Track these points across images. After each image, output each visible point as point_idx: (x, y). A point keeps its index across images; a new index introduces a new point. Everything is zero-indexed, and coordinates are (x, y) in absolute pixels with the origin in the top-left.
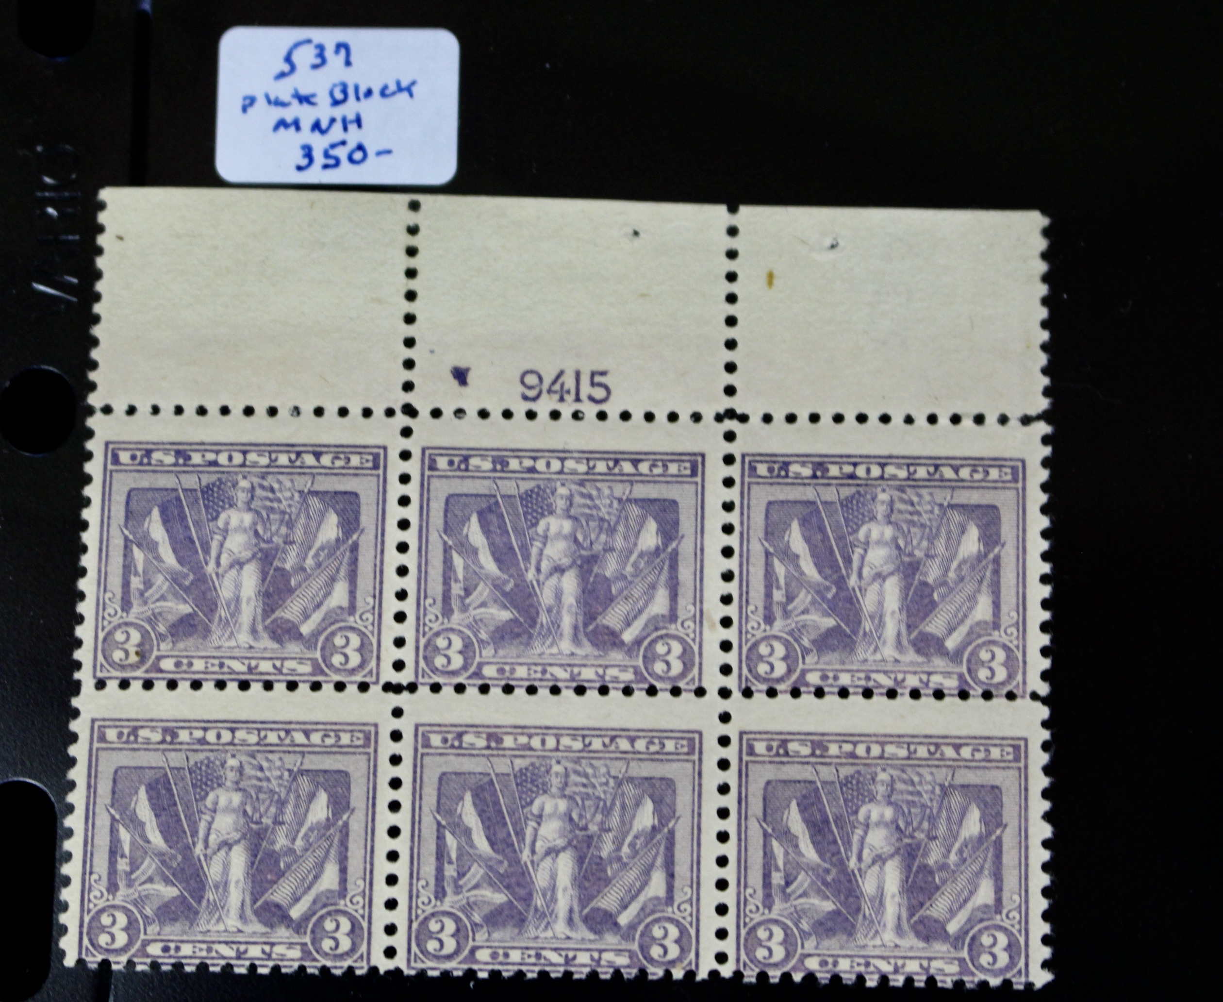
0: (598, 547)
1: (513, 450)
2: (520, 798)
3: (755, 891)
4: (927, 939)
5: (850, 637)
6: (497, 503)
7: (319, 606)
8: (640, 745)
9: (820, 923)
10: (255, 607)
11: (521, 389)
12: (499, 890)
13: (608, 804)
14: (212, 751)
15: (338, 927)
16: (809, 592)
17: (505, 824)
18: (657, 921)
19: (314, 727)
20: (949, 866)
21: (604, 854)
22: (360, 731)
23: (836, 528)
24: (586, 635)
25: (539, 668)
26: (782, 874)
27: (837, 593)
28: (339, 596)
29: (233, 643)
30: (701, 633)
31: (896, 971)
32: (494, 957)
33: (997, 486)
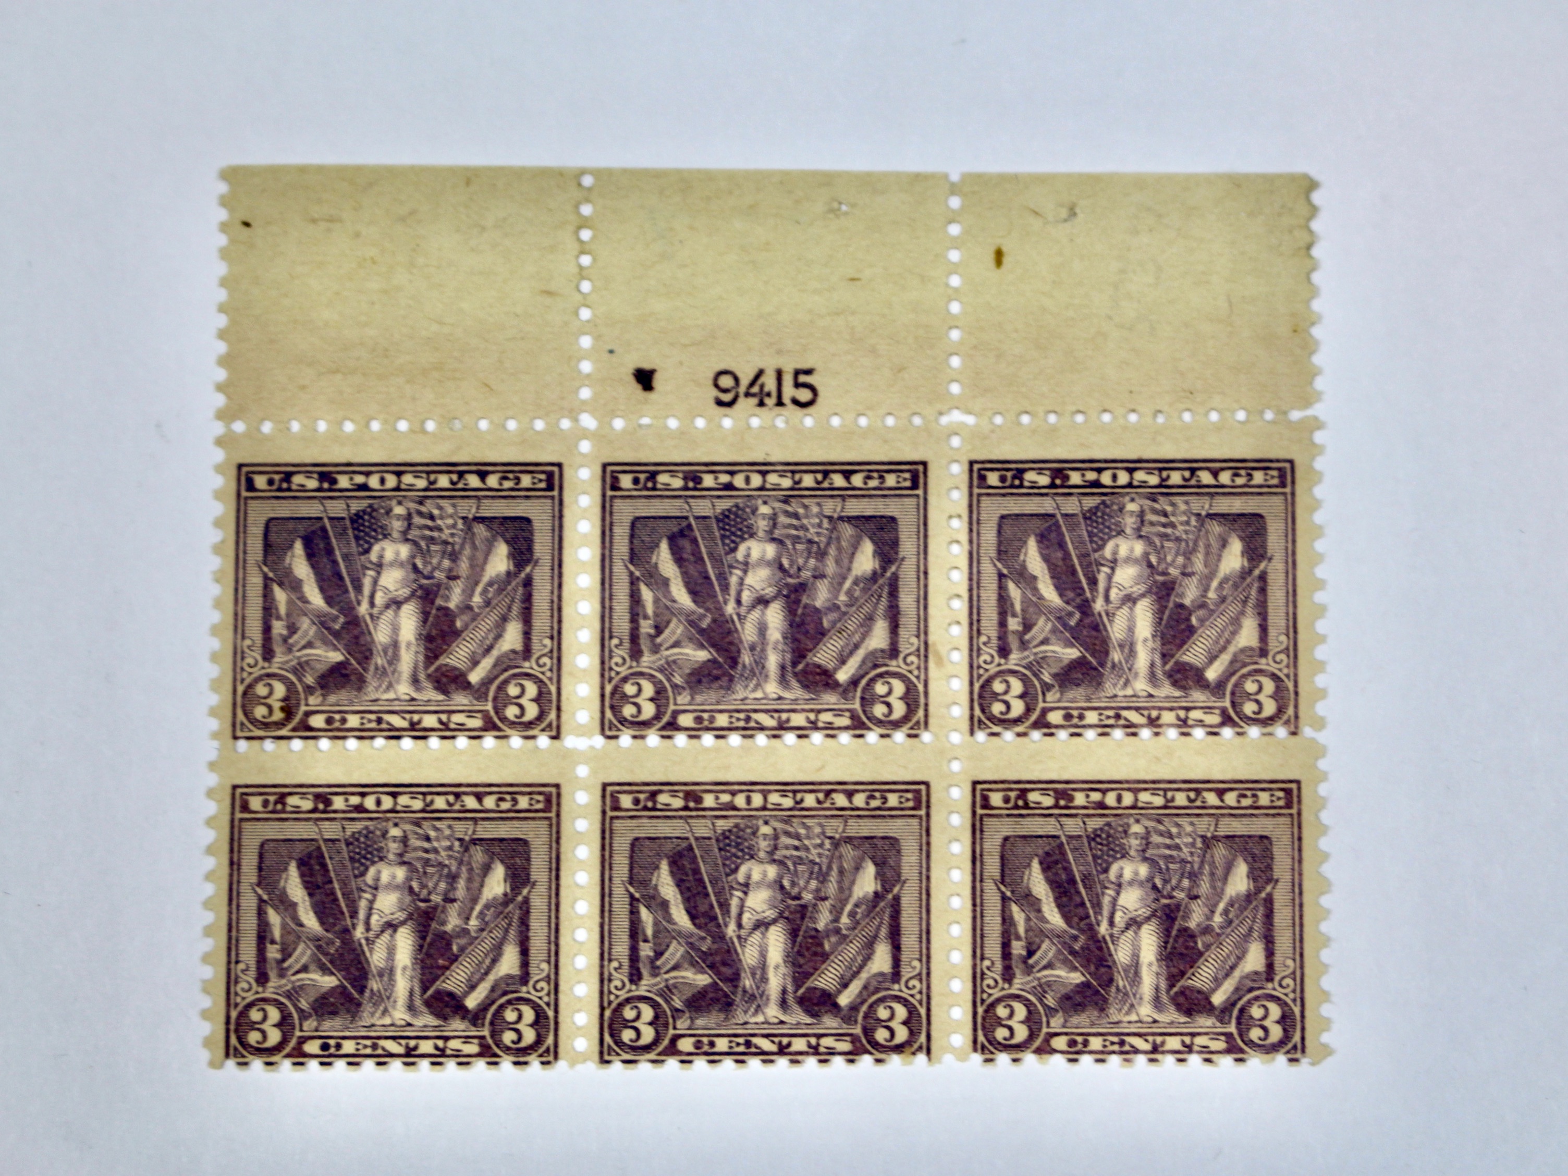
0: (806, 574)
1: (706, 464)
2: (724, 865)
3: (993, 963)
4: (1189, 1012)
5: (1096, 669)
6: (689, 526)
7: (489, 650)
8: (859, 800)
9: (1067, 997)
10: (417, 652)
11: (715, 393)
12: (703, 972)
13: (824, 868)
14: (371, 819)
15: (520, 1017)
16: (1049, 619)
17: (707, 895)
18: (882, 1000)
19: (488, 789)
20: (1213, 930)
21: (821, 926)
22: (540, 793)
23: (1079, 543)
24: (796, 675)
25: (742, 716)
26: (1022, 943)
27: (1081, 620)
28: (512, 638)
29: (391, 695)
30: (926, 669)
31: (1155, 1049)
32: (698, 1045)
33: (1262, 491)
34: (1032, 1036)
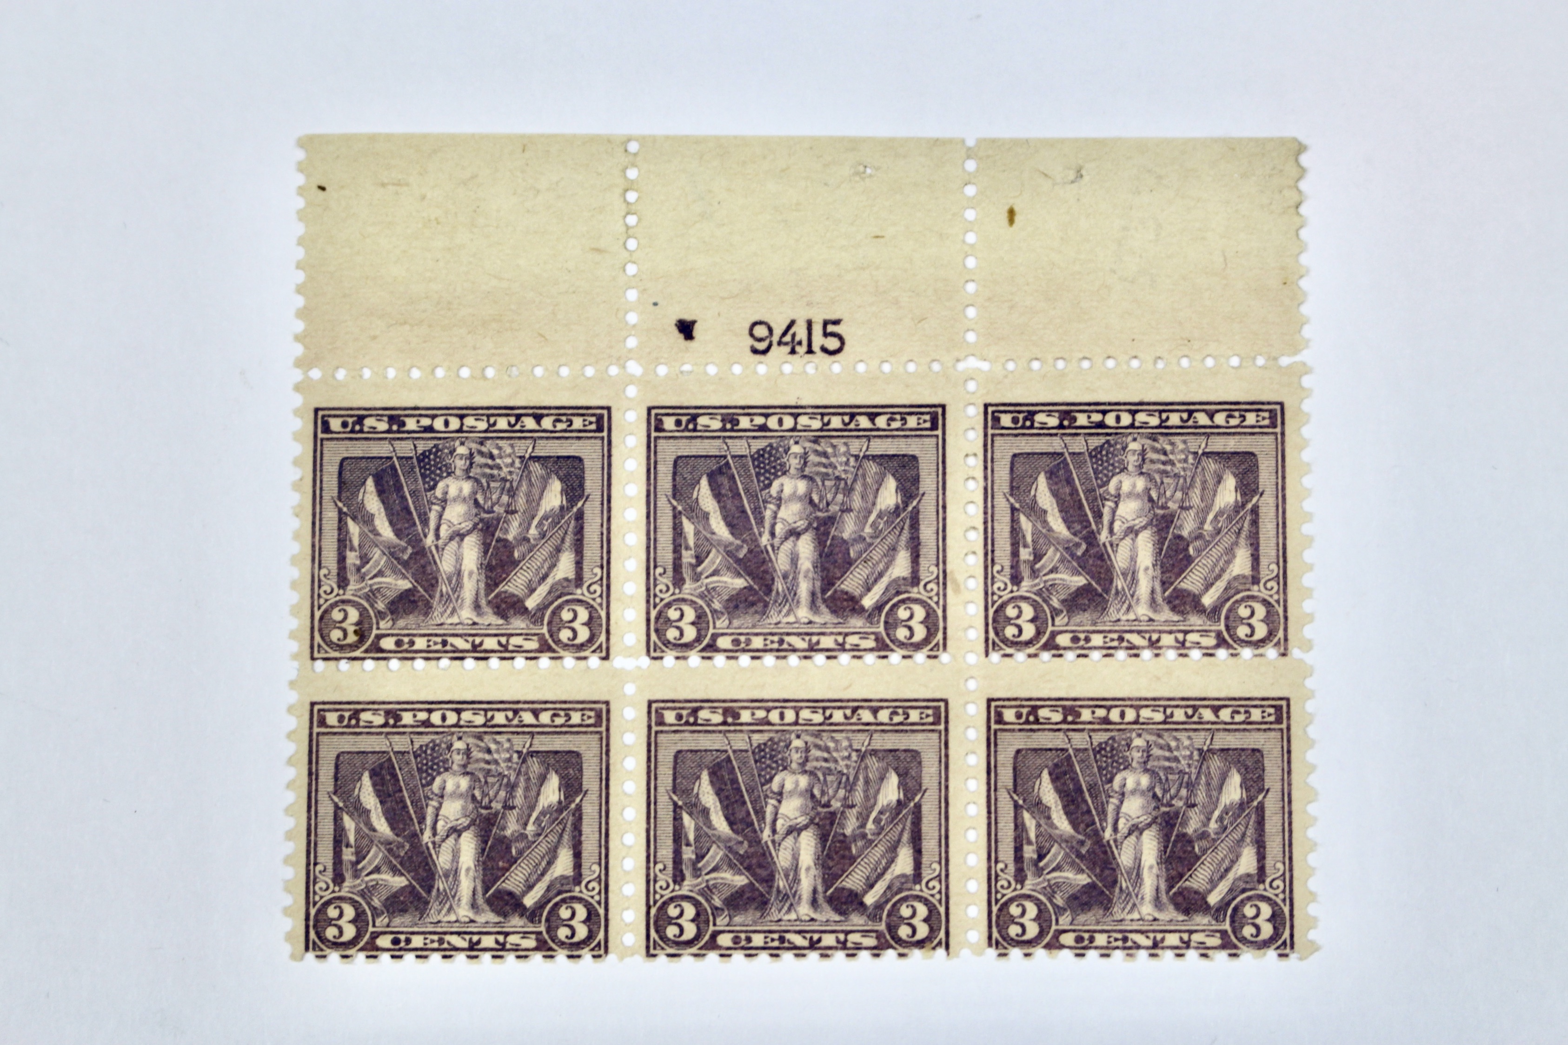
0: (834, 508)
1: (743, 408)
2: (759, 775)
3: (1006, 866)
5: (1101, 595)
6: (727, 463)
7: (544, 578)
8: (884, 716)
9: (1073, 898)
10: (478, 581)
11: (750, 342)
12: (740, 873)
13: (851, 779)
14: (437, 733)
15: (573, 915)
16: (1057, 549)
17: (744, 803)
18: (905, 899)
19: (543, 706)
20: (1209, 835)
21: (848, 831)
22: (591, 710)
23: (1085, 480)
24: (825, 601)
25: (776, 638)
26: (1034, 847)
27: (1087, 550)
28: (565, 567)
29: (455, 620)
30: (945, 595)
31: (1155, 945)
32: (736, 940)
33: (1254, 431)
34: (1042, 934)
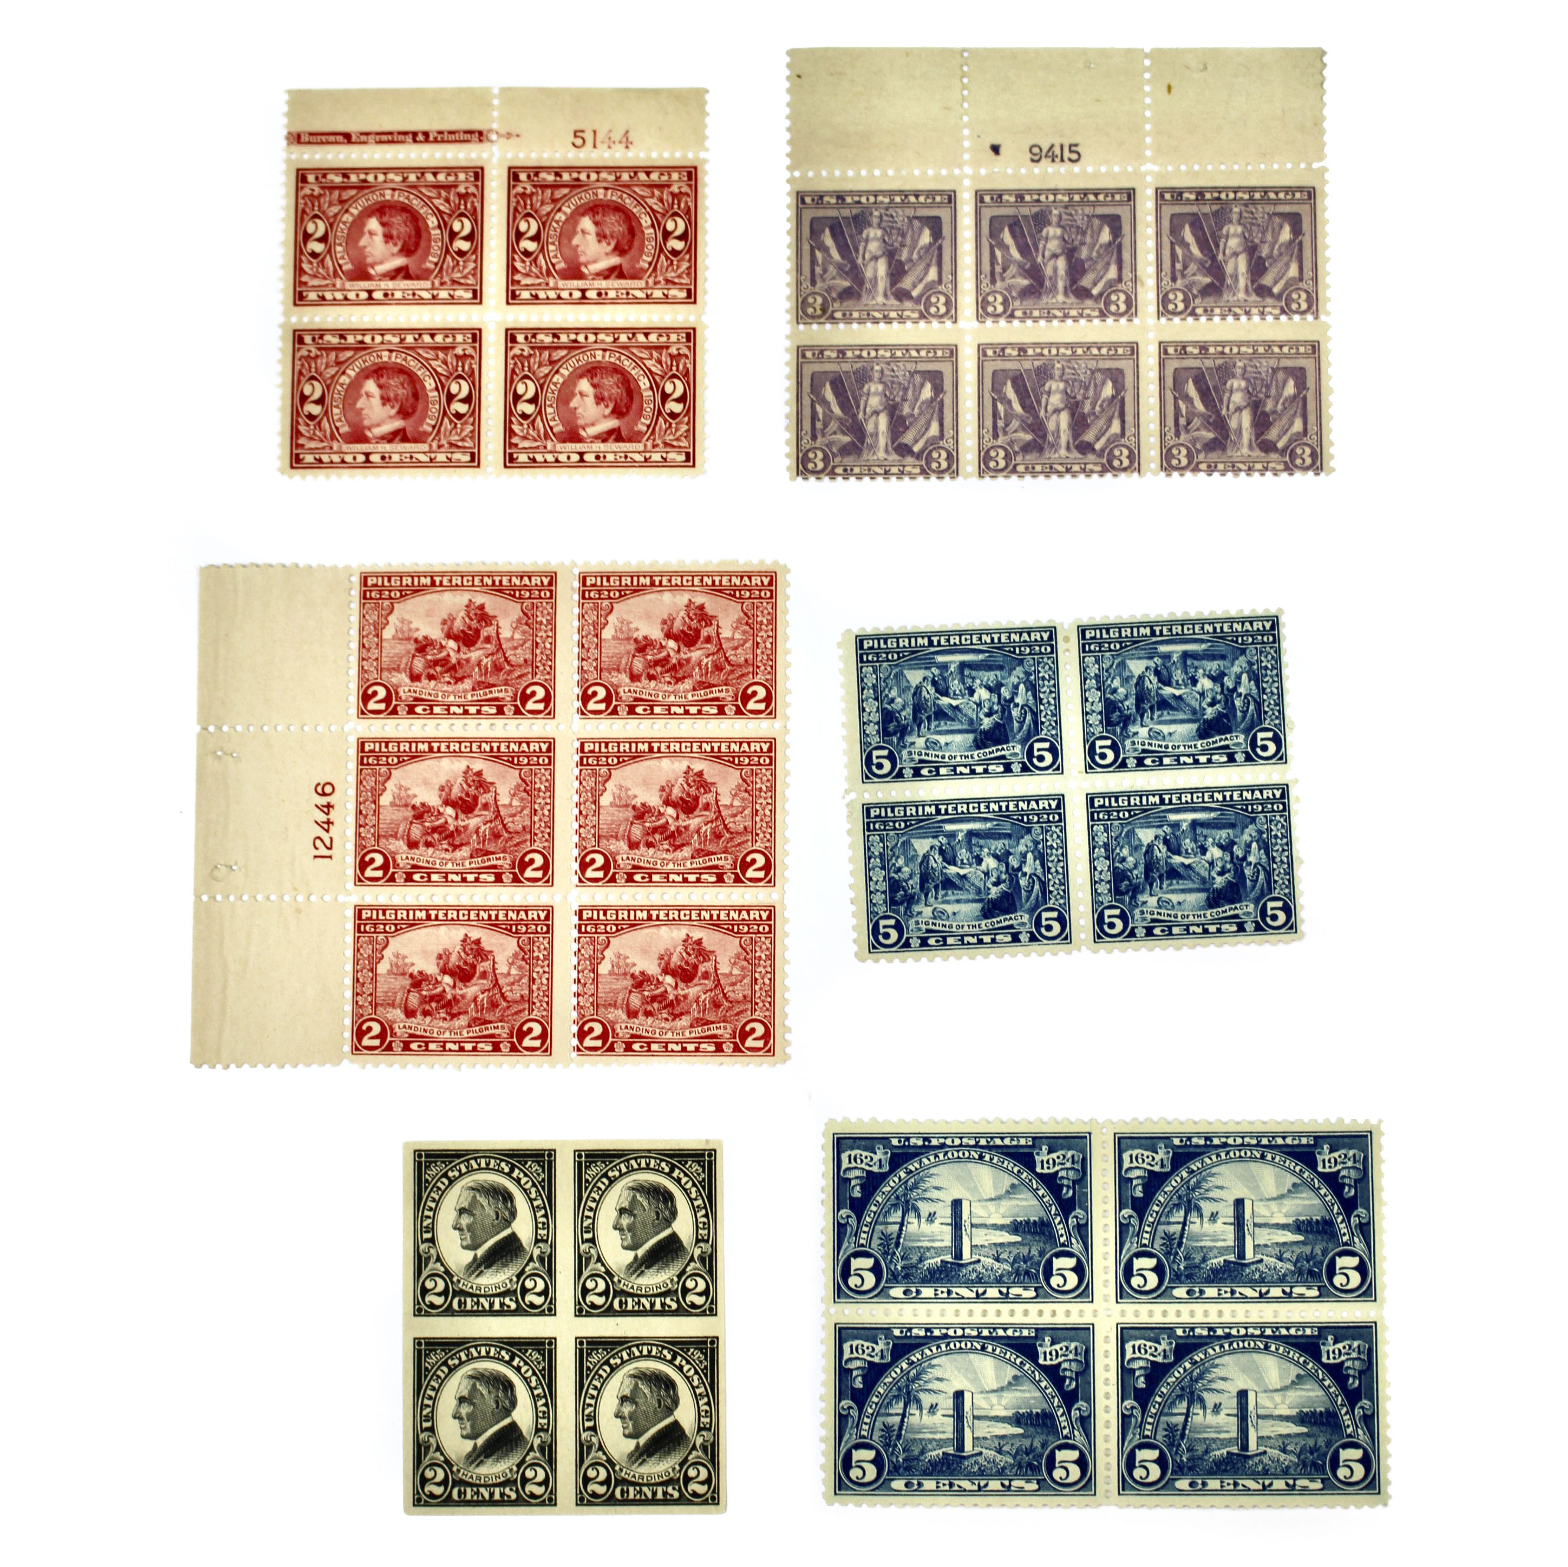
0: (1076, 243)
1: (1026, 190)
3: (1170, 428)
7: (921, 281)
8: (1104, 351)
9: (1206, 445)
10: (886, 282)
11: (1030, 156)
12: (1029, 434)
13: (1087, 384)
15: (940, 456)
16: (1196, 264)
17: (1030, 397)
18: (1116, 447)
19: (922, 347)
20: (1278, 412)
21: (1086, 411)
22: (947, 349)
23: (1210, 227)
24: (1072, 291)
25: (1046, 311)
26: (1185, 418)
28: (933, 274)
29: (874, 303)
30: (1136, 287)
31: (1250, 469)
32: (1027, 468)
33: (1300, 202)
34: (1189, 463)
